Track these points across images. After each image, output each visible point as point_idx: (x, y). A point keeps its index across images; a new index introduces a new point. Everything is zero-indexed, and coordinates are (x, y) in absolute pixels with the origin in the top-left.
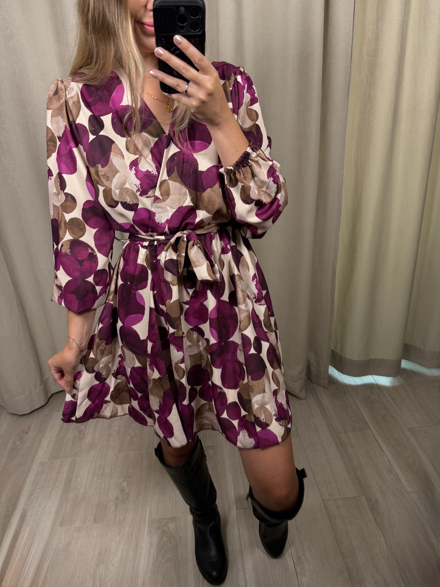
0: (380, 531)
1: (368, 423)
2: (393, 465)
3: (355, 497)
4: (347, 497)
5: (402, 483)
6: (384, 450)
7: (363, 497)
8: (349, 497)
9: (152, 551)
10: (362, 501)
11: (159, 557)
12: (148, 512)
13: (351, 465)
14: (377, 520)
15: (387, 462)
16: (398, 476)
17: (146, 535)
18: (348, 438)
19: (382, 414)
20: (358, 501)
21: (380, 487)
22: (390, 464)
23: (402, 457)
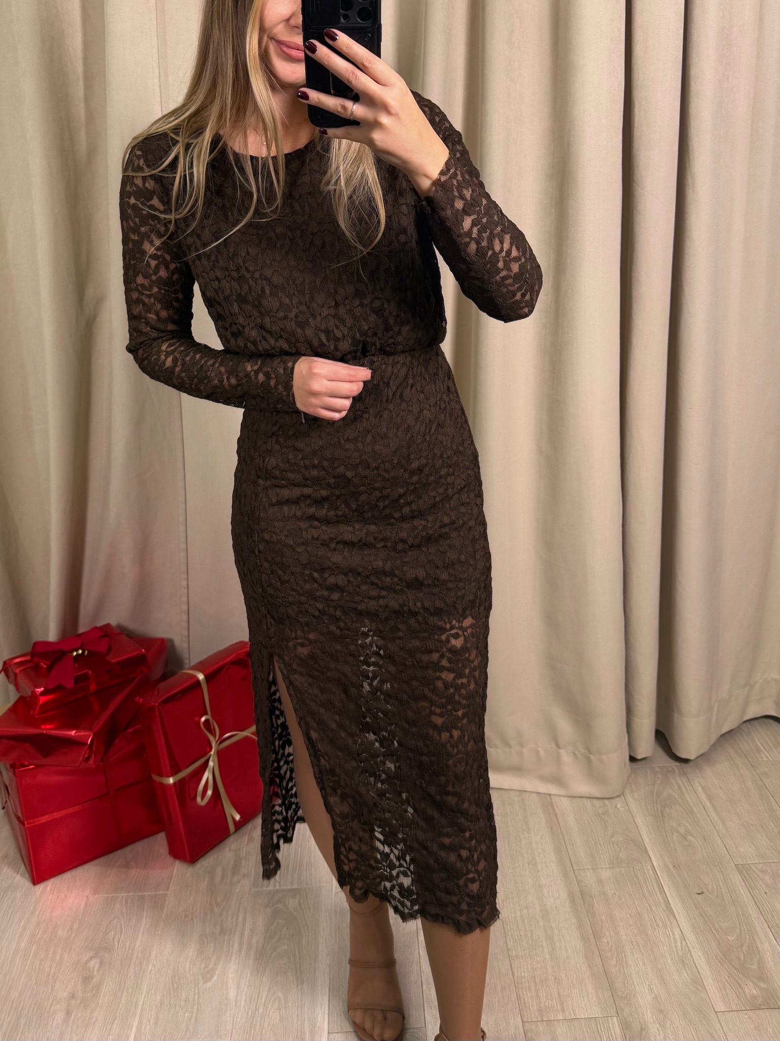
1: (648, 850)
2: (691, 948)
3: (595, 1018)
4: (578, 1017)
5: (706, 990)
6: (675, 912)
7: (615, 1019)
8: (583, 1017)
10: (611, 1027)
13: (597, 945)
15: (679, 941)
16: (699, 972)
18: (600, 882)
19: (682, 831)
20: (602, 1027)
21: (656, 998)
22: (684, 943)
23: (715, 932)
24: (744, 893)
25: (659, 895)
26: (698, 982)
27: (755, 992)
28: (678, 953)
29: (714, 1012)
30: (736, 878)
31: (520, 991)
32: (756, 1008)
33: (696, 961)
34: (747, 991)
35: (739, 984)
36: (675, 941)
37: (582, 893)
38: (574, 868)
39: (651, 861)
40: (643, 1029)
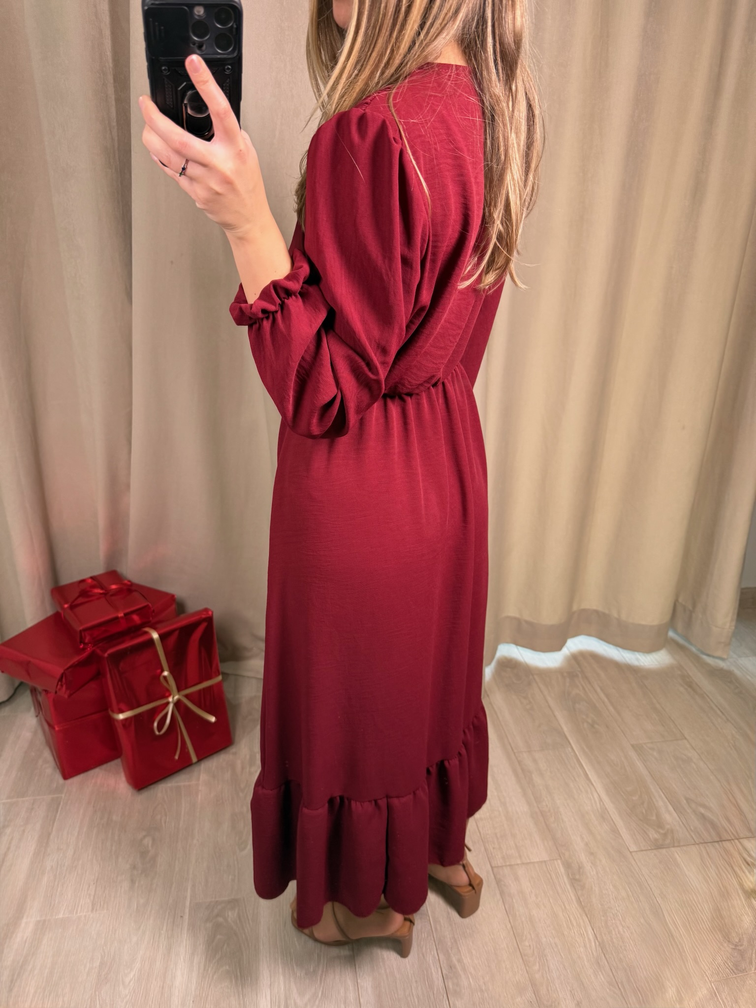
0: (586, 917)
1: (567, 735)
2: (607, 808)
3: (545, 862)
4: (532, 861)
5: (621, 836)
6: (592, 780)
7: (559, 861)
8: (535, 861)
9: (196, 960)
10: (557, 867)
11: (208, 970)
12: (189, 891)
13: (538, 807)
14: (581, 900)
15: (598, 801)
16: (614, 823)
17: (186, 931)
18: (535, 761)
19: (590, 721)
20: (551, 867)
21: (587, 844)
22: (602, 804)
23: (622, 794)
24: (639, 764)
25: (579, 768)
26: (615, 831)
27: (656, 836)
28: (598, 811)
29: (629, 852)
30: (633, 754)
31: (487, 845)
32: (658, 846)
33: (612, 816)
34: (651, 836)
35: (645, 832)
36: (595, 802)
37: (523, 770)
38: (515, 751)
39: (570, 744)
40: (581, 867)
